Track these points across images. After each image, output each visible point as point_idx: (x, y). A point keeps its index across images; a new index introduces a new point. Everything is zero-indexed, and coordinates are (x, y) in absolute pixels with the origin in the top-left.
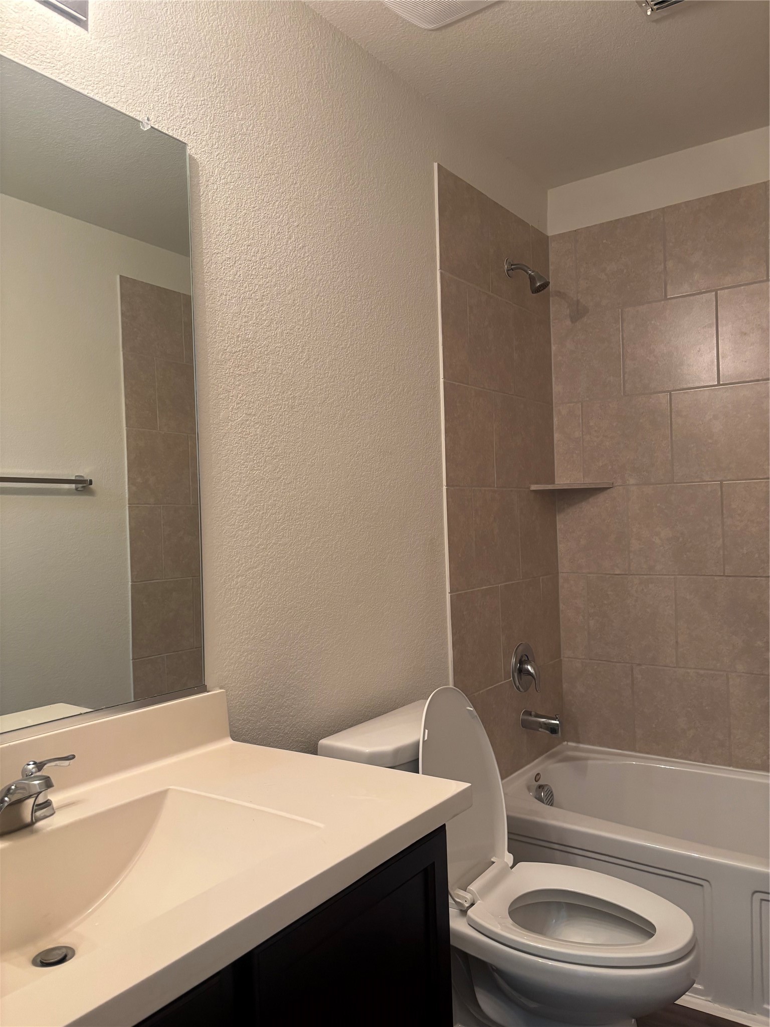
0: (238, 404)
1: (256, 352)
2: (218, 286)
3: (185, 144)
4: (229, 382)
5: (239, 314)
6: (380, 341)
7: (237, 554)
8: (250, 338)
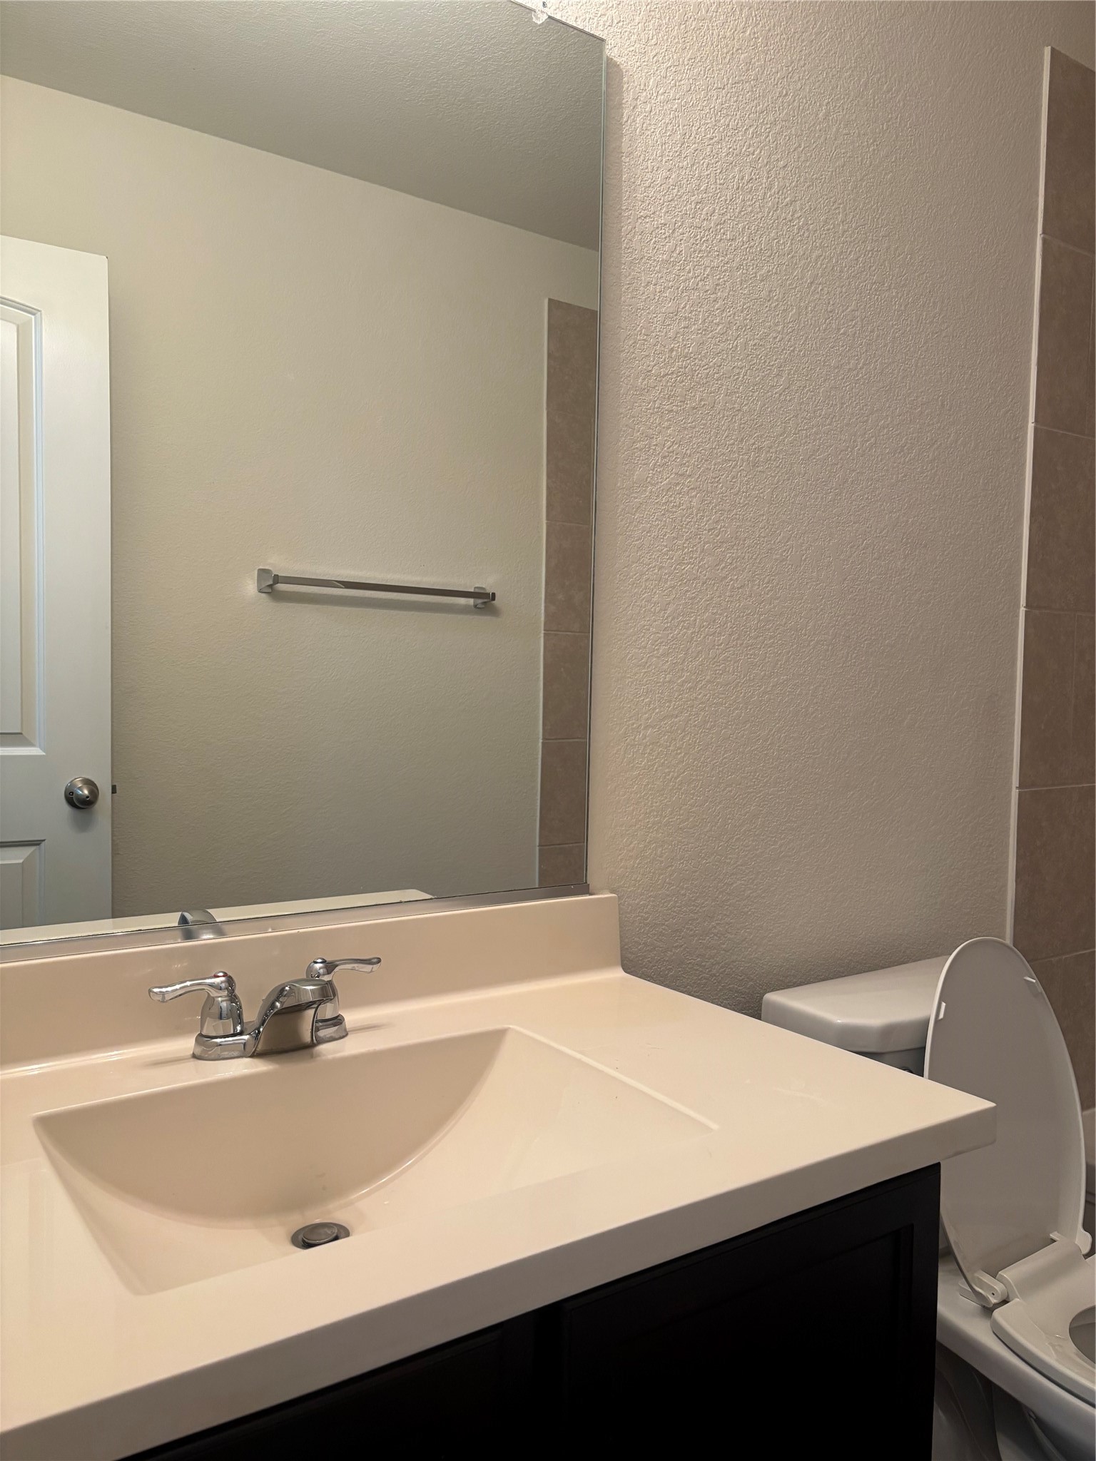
0: (665, 457)
1: (700, 375)
2: (644, 270)
3: (603, 40)
4: (652, 423)
5: (676, 315)
6: (919, 358)
7: (647, 693)
8: (692, 353)
